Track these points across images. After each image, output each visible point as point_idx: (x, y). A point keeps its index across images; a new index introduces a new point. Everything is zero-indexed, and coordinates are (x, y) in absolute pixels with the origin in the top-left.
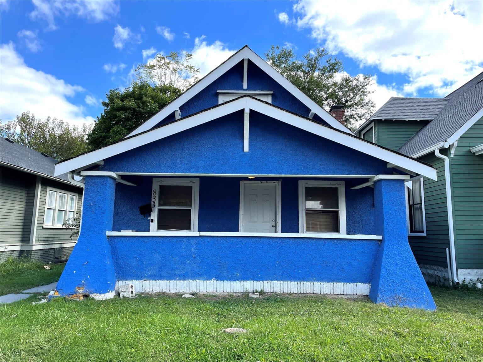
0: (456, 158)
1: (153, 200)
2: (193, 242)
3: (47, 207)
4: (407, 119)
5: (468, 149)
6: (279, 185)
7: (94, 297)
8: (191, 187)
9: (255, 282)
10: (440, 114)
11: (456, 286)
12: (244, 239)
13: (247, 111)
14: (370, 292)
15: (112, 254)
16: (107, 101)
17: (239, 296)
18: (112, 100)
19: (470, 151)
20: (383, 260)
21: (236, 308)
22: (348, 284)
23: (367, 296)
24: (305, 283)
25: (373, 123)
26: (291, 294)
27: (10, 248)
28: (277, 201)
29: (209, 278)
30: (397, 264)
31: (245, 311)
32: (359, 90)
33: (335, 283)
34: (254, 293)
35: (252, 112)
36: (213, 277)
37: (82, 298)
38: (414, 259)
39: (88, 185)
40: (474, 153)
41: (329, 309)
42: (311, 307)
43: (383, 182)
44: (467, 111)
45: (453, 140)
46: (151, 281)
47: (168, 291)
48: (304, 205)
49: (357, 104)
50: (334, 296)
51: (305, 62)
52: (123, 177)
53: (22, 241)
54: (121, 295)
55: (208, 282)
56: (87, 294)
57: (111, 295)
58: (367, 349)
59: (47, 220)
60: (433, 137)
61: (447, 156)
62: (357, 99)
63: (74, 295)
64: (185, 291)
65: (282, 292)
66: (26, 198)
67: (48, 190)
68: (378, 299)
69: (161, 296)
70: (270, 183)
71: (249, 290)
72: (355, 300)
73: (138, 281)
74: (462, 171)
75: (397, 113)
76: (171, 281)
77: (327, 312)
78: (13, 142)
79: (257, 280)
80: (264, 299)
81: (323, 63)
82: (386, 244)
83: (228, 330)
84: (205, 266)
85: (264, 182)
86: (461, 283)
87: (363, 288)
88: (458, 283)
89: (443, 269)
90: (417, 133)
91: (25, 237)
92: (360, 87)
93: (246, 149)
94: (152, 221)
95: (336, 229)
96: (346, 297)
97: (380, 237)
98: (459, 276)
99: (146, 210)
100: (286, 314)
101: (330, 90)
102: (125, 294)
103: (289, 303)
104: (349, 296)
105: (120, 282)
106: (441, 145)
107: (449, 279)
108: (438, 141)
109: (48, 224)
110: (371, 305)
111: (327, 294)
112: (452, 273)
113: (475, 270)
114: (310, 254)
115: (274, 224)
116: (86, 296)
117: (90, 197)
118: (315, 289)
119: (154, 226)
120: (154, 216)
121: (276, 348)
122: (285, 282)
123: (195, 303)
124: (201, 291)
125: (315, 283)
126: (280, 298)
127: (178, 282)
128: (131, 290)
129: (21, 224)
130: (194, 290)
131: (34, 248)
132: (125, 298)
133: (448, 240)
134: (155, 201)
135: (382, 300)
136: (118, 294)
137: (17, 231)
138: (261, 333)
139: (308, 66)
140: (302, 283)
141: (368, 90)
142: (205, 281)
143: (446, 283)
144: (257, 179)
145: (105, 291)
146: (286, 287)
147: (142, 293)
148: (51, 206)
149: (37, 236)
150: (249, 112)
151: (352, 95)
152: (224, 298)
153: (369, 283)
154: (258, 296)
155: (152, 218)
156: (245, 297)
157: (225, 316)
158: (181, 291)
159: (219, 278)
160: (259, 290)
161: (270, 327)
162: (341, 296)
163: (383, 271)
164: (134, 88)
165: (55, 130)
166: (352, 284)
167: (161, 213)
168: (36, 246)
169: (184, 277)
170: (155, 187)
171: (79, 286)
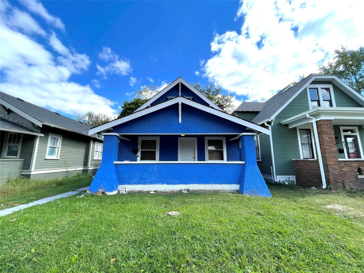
0: (274, 126)
1: (138, 147)
2: (155, 166)
3: (95, 150)
4: (250, 111)
5: (279, 122)
6: (196, 139)
7: (107, 193)
8: (156, 141)
9: (185, 185)
10: (264, 109)
11: (276, 184)
12: (180, 165)
13: (180, 103)
14: (240, 189)
15: (117, 172)
16: (123, 106)
17: (177, 192)
18: (125, 105)
19: (280, 123)
20: (246, 173)
21: (175, 199)
22: (229, 185)
23: (238, 190)
24: (209, 185)
25: (236, 113)
26: (202, 190)
27: (78, 169)
28: (195, 146)
29: (163, 183)
30: (252, 175)
31: (180, 201)
32: (228, 100)
33: (223, 185)
34: (184, 190)
35: (183, 104)
36: (165, 183)
37: (101, 194)
38: (260, 172)
39: (105, 139)
40: (282, 124)
41: (221, 198)
42: (212, 198)
43: (244, 136)
44: (277, 106)
45: (273, 118)
46: (135, 185)
47: (143, 190)
48: (207, 148)
49: (228, 106)
50: (223, 191)
51: (206, 89)
52: (122, 136)
53: (84, 166)
54: (120, 192)
55: (163, 185)
56: (104, 192)
57: (115, 192)
58: (245, 225)
59: (95, 156)
60: (263, 117)
61: (270, 125)
62: (228, 104)
63: (97, 193)
64: (151, 190)
65: (198, 189)
66: (86, 147)
67: (96, 144)
68: (244, 192)
69: (140, 193)
70: (192, 138)
71: (182, 189)
72: (233, 193)
73: (129, 185)
74: (277, 132)
75: (246, 108)
76: (145, 185)
77: (220, 200)
78: (82, 123)
79: (186, 184)
80: (189, 193)
81: (213, 90)
82: (247, 165)
83: (170, 213)
84: (161, 177)
85: (189, 138)
86: (278, 182)
87: (236, 187)
88: (277, 182)
89: (269, 176)
90: (254, 117)
91: (86, 164)
92: (229, 99)
93: (180, 121)
94: (138, 156)
95: (222, 159)
96: (228, 191)
97: (243, 162)
98: (277, 179)
99: (135, 152)
100: (200, 202)
101: (217, 100)
102: (122, 192)
103: (202, 196)
104: (230, 191)
105: (120, 186)
106: (267, 120)
107: (272, 180)
108: (266, 119)
109: (96, 158)
110: (241, 195)
111: (219, 190)
112: (274, 177)
113: (284, 176)
114: (211, 171)
115: (194, 157)
116: (103, 193)
117: (106, 145)
118: (214, 188)
119: (139, 158)
120: (139, 154)
121: (195, 226)
122: (200, 185)
123: (155, 196)
124: (159, 190)
125: (214, 185)
126: (197, 193)
127: (148, 185)
128: (125, 190)
129: (84, 158)
130: (156, 190)
131: (89, 169)
132: (122, 193)
133: (272, 162)
134: (139, 147)
135: (246, 193)
136: (119, 192)
137: (82, 161)
138: (187, 215)
139: (207, 91)
140: (207, 185)
141: (232, 101)
142: (161, 185)
143: (271, 182)
144: (186, 136)
145: (112, 191)
146: (200, 187)
147: (131, 191)
148: (97, 150)
149: (91, 163)
150: (181, 104)
151: (226, 103)
152: (170, 193)
153: (239, 184)
154: (186, 192)
155: (138, 155)
156: (180, 193)
157: (169, 204)
158: (150, 190)
159: (168, 183)
160: (187, 189)
161: (192, 211)
162: (226, 191)
163: (246, 179)
164: (134, 100)
165: (102, 118)
166: (231, 185)
167: (142, 152)
168: (90, 168)
169: (151, 183)
170: (140, 141)
171: (100, 188)
